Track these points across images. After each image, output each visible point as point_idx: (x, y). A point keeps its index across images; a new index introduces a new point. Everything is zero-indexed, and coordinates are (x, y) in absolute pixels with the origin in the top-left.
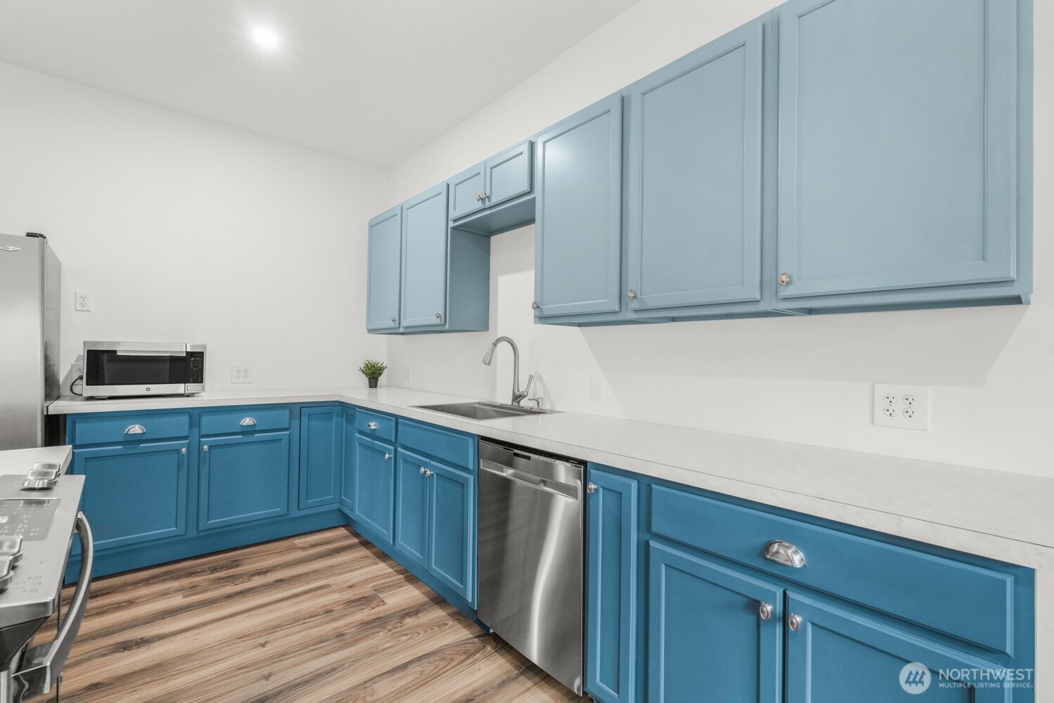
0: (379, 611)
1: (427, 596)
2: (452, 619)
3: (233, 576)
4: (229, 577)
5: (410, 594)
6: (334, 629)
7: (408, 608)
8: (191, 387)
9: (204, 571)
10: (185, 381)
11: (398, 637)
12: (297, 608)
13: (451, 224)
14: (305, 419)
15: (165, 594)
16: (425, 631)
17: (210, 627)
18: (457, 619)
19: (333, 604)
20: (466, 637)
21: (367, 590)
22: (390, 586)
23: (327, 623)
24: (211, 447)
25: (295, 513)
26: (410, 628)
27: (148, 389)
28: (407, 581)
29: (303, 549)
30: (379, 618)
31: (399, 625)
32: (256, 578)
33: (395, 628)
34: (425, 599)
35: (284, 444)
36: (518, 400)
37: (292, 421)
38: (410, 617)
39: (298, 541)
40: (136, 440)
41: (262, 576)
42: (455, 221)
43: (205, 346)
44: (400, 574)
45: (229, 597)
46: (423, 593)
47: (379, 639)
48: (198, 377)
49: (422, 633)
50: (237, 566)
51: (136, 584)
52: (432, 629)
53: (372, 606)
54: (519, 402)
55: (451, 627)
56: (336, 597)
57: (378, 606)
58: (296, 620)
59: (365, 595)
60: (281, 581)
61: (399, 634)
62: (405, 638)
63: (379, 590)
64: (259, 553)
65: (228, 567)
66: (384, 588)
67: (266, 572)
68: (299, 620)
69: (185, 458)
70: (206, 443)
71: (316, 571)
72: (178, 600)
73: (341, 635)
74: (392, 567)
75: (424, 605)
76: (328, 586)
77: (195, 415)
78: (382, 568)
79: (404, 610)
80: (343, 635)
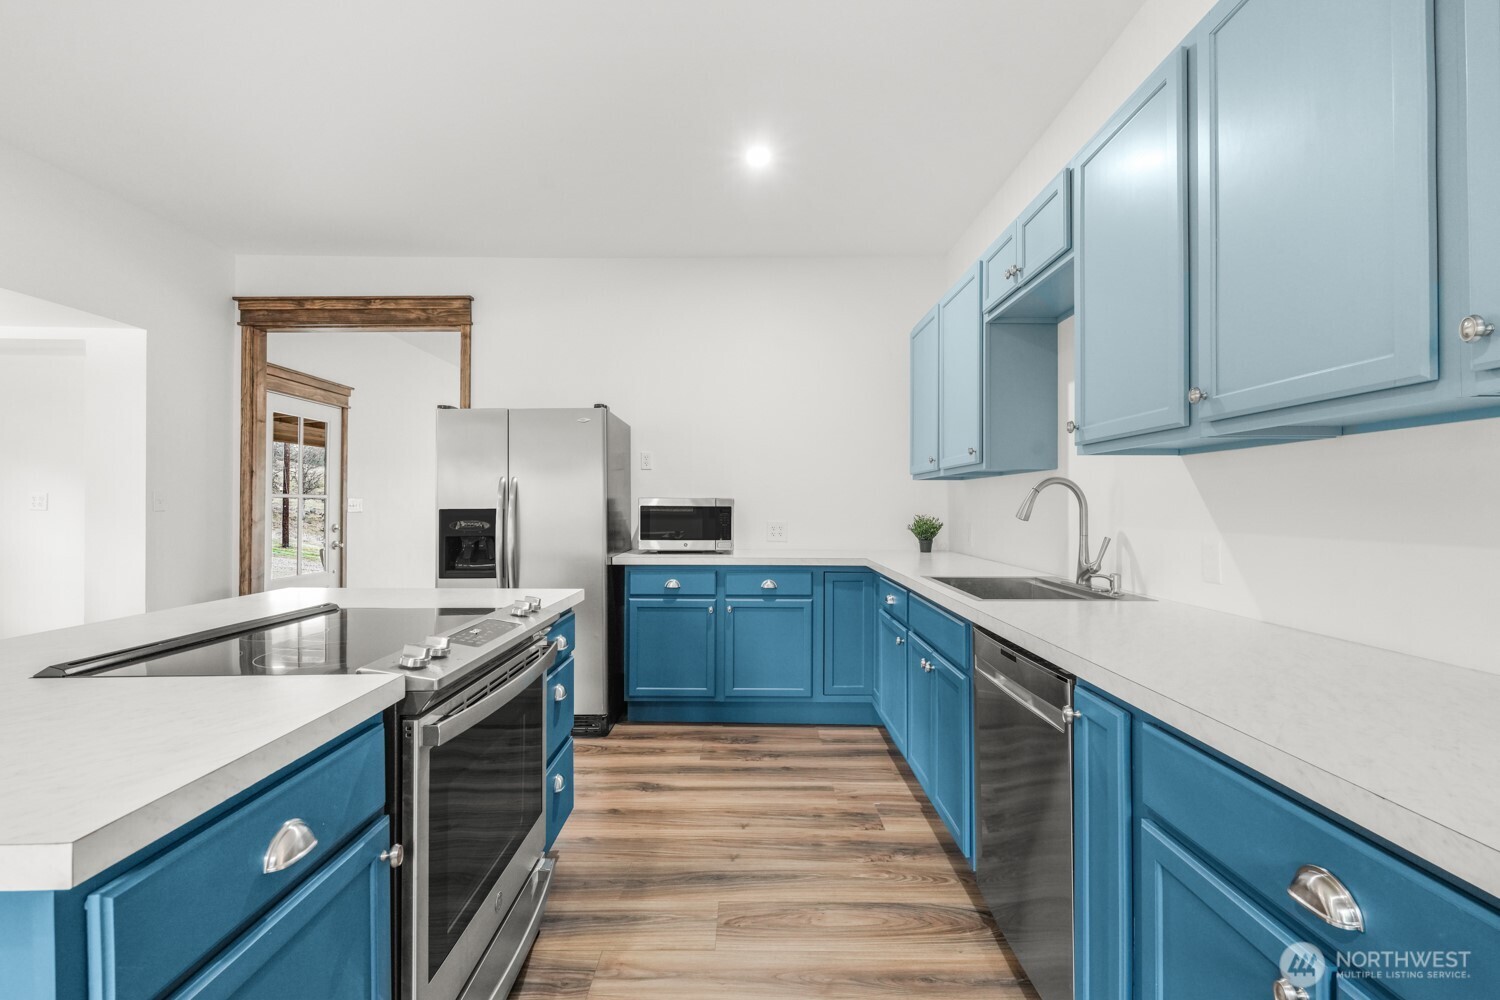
0: (873, 834)
1: (939, 838)
2: (956, 877)
3: (748, 751)
4: (743, 751)
5: (919, 829)
6: (815, 836)
7: (908, 844)
8: (722, 544)
9: (726, 739)
10: (716, 538)
11: (877, 871)
12: (790, 801)
13: (987, 318)
14: (829, 587)
15: (688, 751)
16: (914, 878)
17: (709, 793)
18: (964, 880)
19: (826, 809)
20: (965, 906)
21: (871, 806)
22: (898, 811)
23: (811, 827)
24: (734, 609)
25: (819, 698)
26: (898, 867)
27: (686, 545)
28: (923, 812)
29: (824, 741)
30: (868, 843)
31: (887, 858)
32: (766, 759)
33: (880, 860)
34: (935, 841)
35: (807, 611)
36: (1086, 577)
37: (815, 588)
38: (904, 854)
39: (823, 732)
40: (672, 594)
41: (773, 759)
42: (990, 312)
43: (732, 501)
44: (918, 801)
45: (737, 770)
46: (936, 833)
47: (856, 865)
48: (726, 534)
49: (909, 878)
50: (755, 742)
51: (673, 735)
52: (924, 879)
53: (867, 826)
54: (1088, 580)
55: (951, 886)
56: (833, 803)
57: (873, 828)
58: (784, 813)
59: (865, 812)
60: (787, 769)
61: (881, 869)
62: (887, 876)
63: (883, 811)
64: (777, 734)
65: (748, 741)
66: (891, 810)
67: (779, 756)
68: (786, 814)
69: (713, 617)
70: (730, 604)
71: (825, 769)
72: (695, 760)
73: (817, 845)
74: (911, 790)
75: (930, 846)
76: (831, 789)
77: (719, 573)
78: (901, 787)
79: (901, 844)
80: (821, 845)
